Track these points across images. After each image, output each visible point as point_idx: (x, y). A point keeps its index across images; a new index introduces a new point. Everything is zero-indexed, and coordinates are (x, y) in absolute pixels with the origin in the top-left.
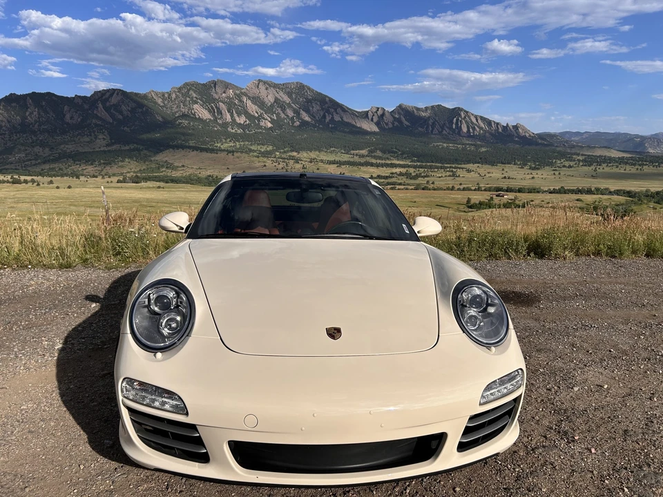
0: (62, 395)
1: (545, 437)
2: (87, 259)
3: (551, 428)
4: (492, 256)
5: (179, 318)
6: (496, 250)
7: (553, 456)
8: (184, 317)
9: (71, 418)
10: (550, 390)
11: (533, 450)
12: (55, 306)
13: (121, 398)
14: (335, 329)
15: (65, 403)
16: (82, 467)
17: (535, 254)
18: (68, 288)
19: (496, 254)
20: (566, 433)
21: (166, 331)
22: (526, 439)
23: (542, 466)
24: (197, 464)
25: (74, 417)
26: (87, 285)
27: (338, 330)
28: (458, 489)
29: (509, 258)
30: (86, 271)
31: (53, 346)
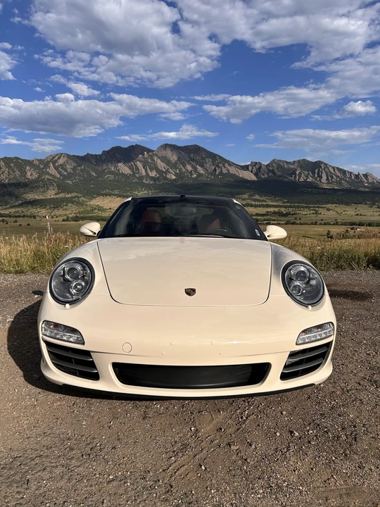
0: (9, 349)
1: (359, 384)
2: (35, 267)
3: (365, 378)
4: (339, 267)
5: (83, 284)
6: (342, 262)
7: (363, 396)
8: (86, 283)
9: (13, 361)
10: (369, 354)
11: (348, 391)
12: (10, 297)
13: (41, 335)
14: (191, 289)
15: (10, 352)
16: (16, 390)
17: (374, 266)
18: (20, 286)
19: (342, 266)
20: (376, 382)
21: (74, 291)
22: (343, 384)
23: (353, 401)
24: (91, 381)
25: (15, 361)
26: (33, 284)
27: (194, 290)
28: (284, 413)
29: (353, 269)
30: (33, 275)
31: (6, 320)
